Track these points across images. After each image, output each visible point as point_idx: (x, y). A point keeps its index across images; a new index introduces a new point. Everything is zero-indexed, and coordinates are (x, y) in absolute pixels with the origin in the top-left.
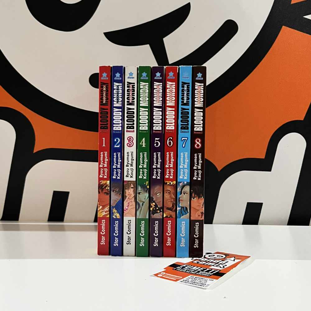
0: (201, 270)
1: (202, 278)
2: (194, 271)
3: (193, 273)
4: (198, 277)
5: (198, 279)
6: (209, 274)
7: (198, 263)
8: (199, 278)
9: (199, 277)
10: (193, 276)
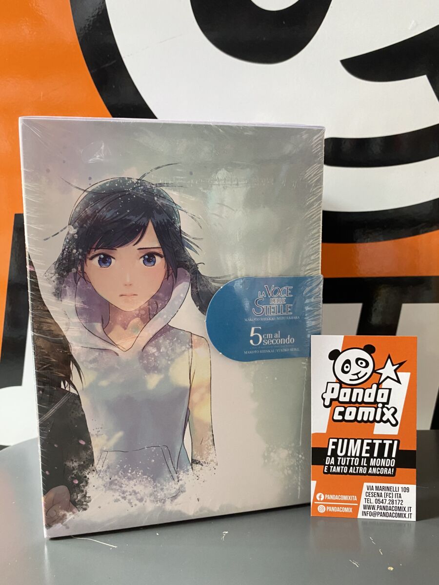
0: (367, 451)
1: (388, 489)
2: (360, 465)
3: (363, 474)
4: (379, 485)
5: (383, 492)
6: (390, 467)
7: (344, 420)
9: (382, 485)
10: (371, 484)
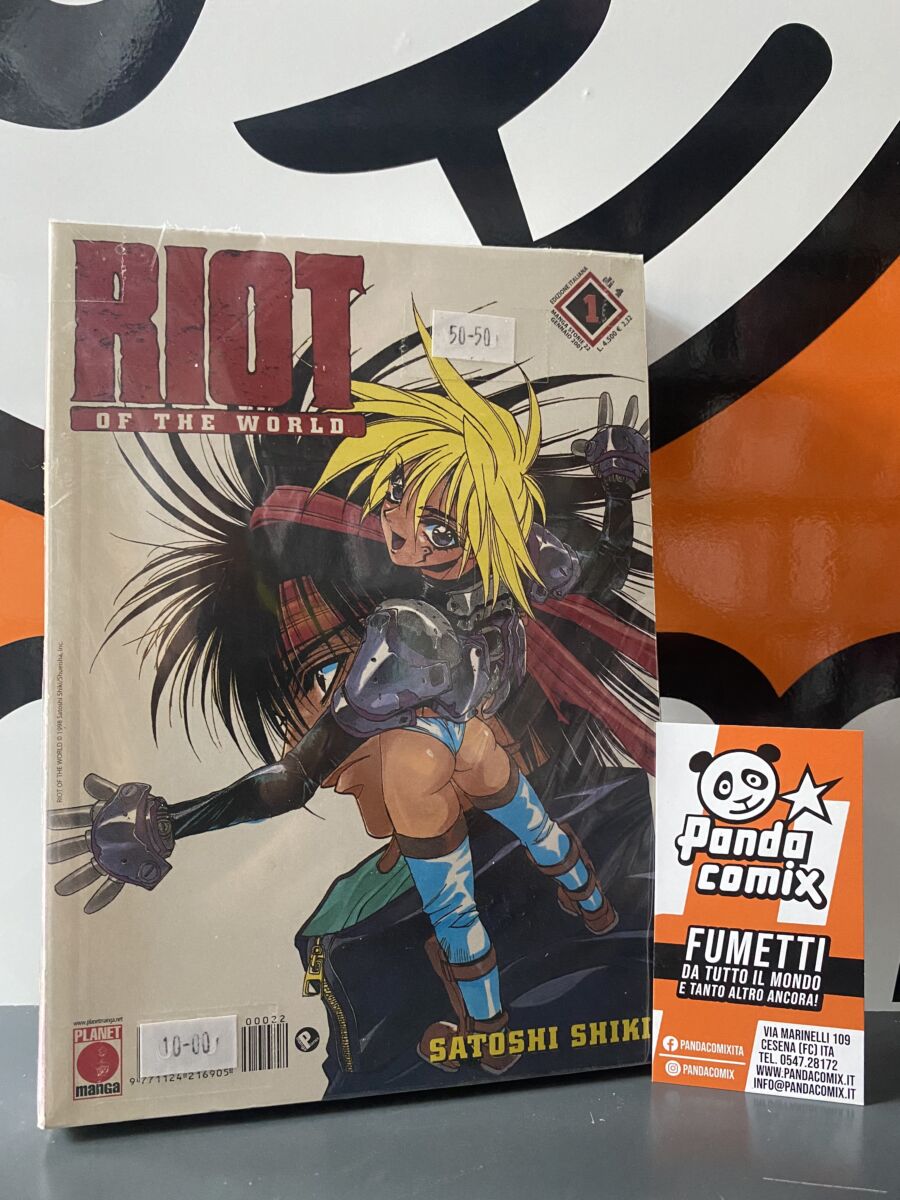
8: (798, 1034)
10: (772, 1024)
